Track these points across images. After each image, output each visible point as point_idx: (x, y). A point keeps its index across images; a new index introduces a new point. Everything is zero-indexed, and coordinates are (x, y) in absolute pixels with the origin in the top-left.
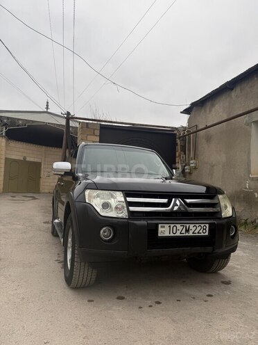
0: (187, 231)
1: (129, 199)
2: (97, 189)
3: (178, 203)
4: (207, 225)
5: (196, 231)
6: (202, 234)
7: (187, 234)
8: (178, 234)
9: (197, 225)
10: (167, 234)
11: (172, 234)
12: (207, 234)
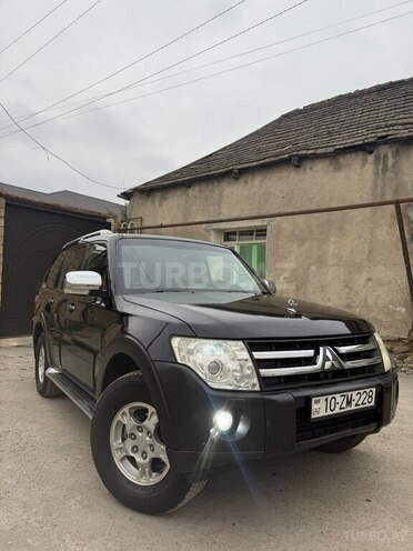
0: (349, 403)
1: (258, 355)
2: (196, 337)
3: (328, 354)
4: (374, 390)
5: (360, 403)
6: (368, 405)
7: (349, 409)
8: (337, 411)
9: (362, 392)
10: (323, 413)
11: (329, 413)
12: (373, 404)
